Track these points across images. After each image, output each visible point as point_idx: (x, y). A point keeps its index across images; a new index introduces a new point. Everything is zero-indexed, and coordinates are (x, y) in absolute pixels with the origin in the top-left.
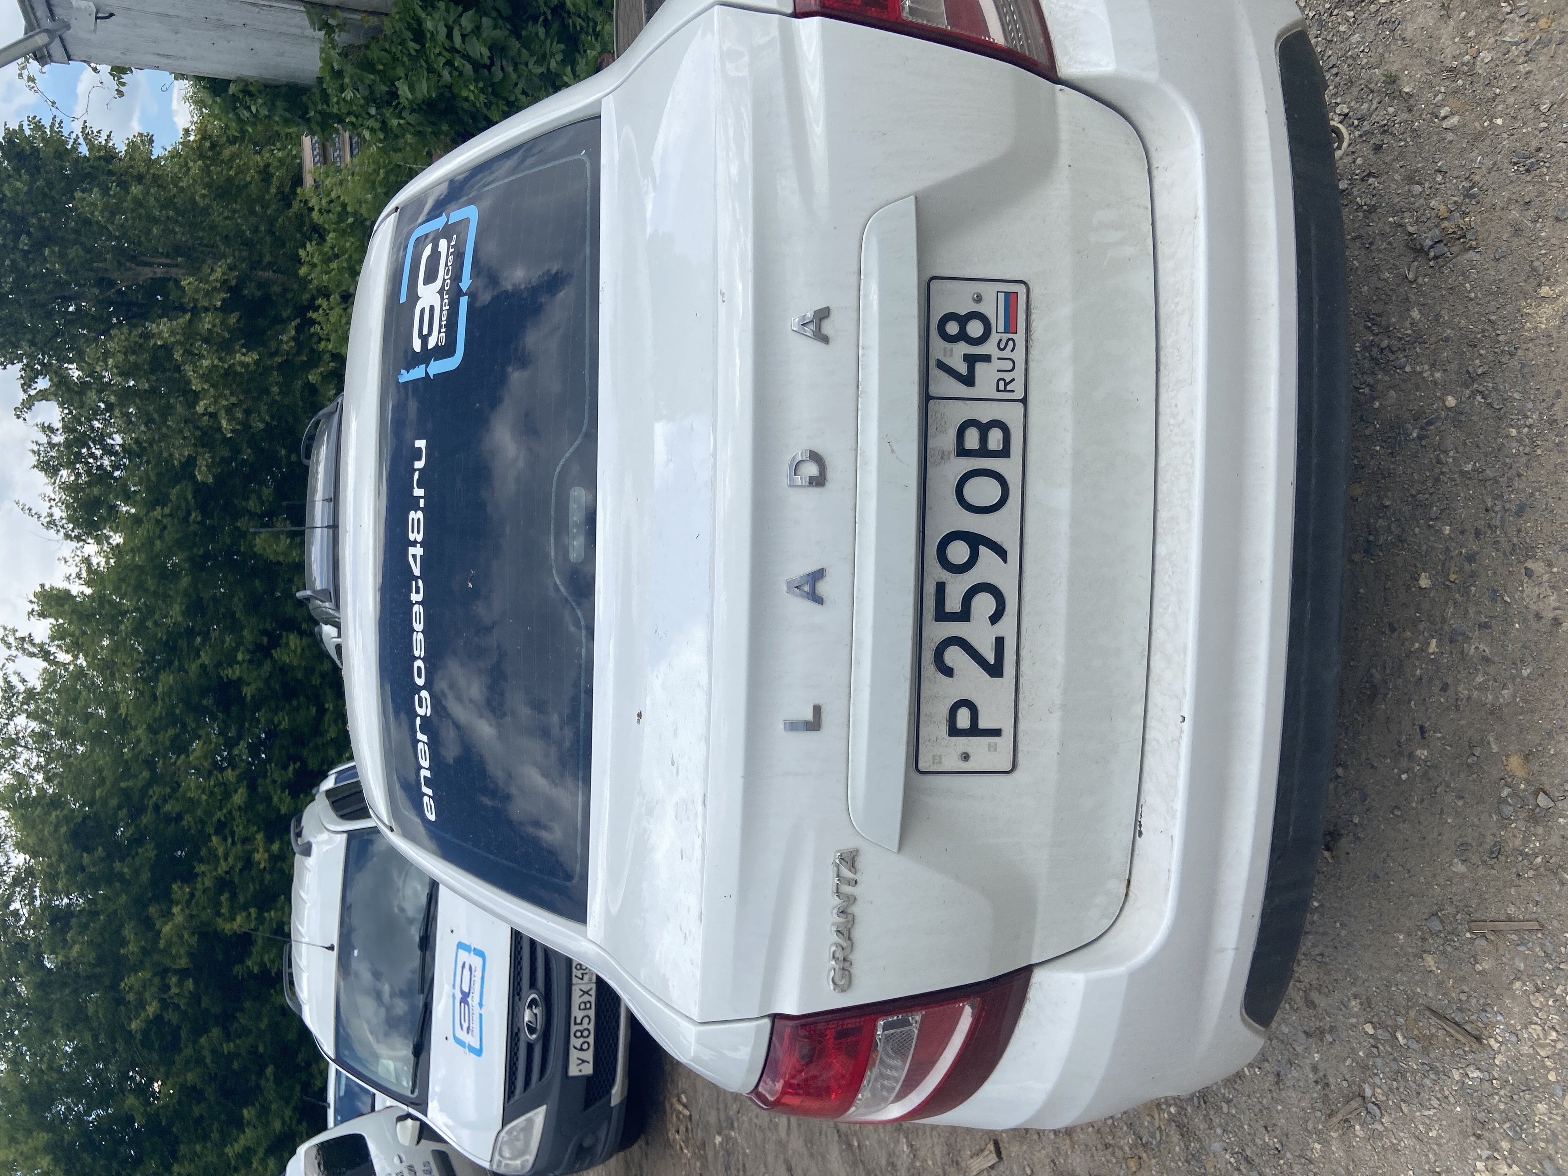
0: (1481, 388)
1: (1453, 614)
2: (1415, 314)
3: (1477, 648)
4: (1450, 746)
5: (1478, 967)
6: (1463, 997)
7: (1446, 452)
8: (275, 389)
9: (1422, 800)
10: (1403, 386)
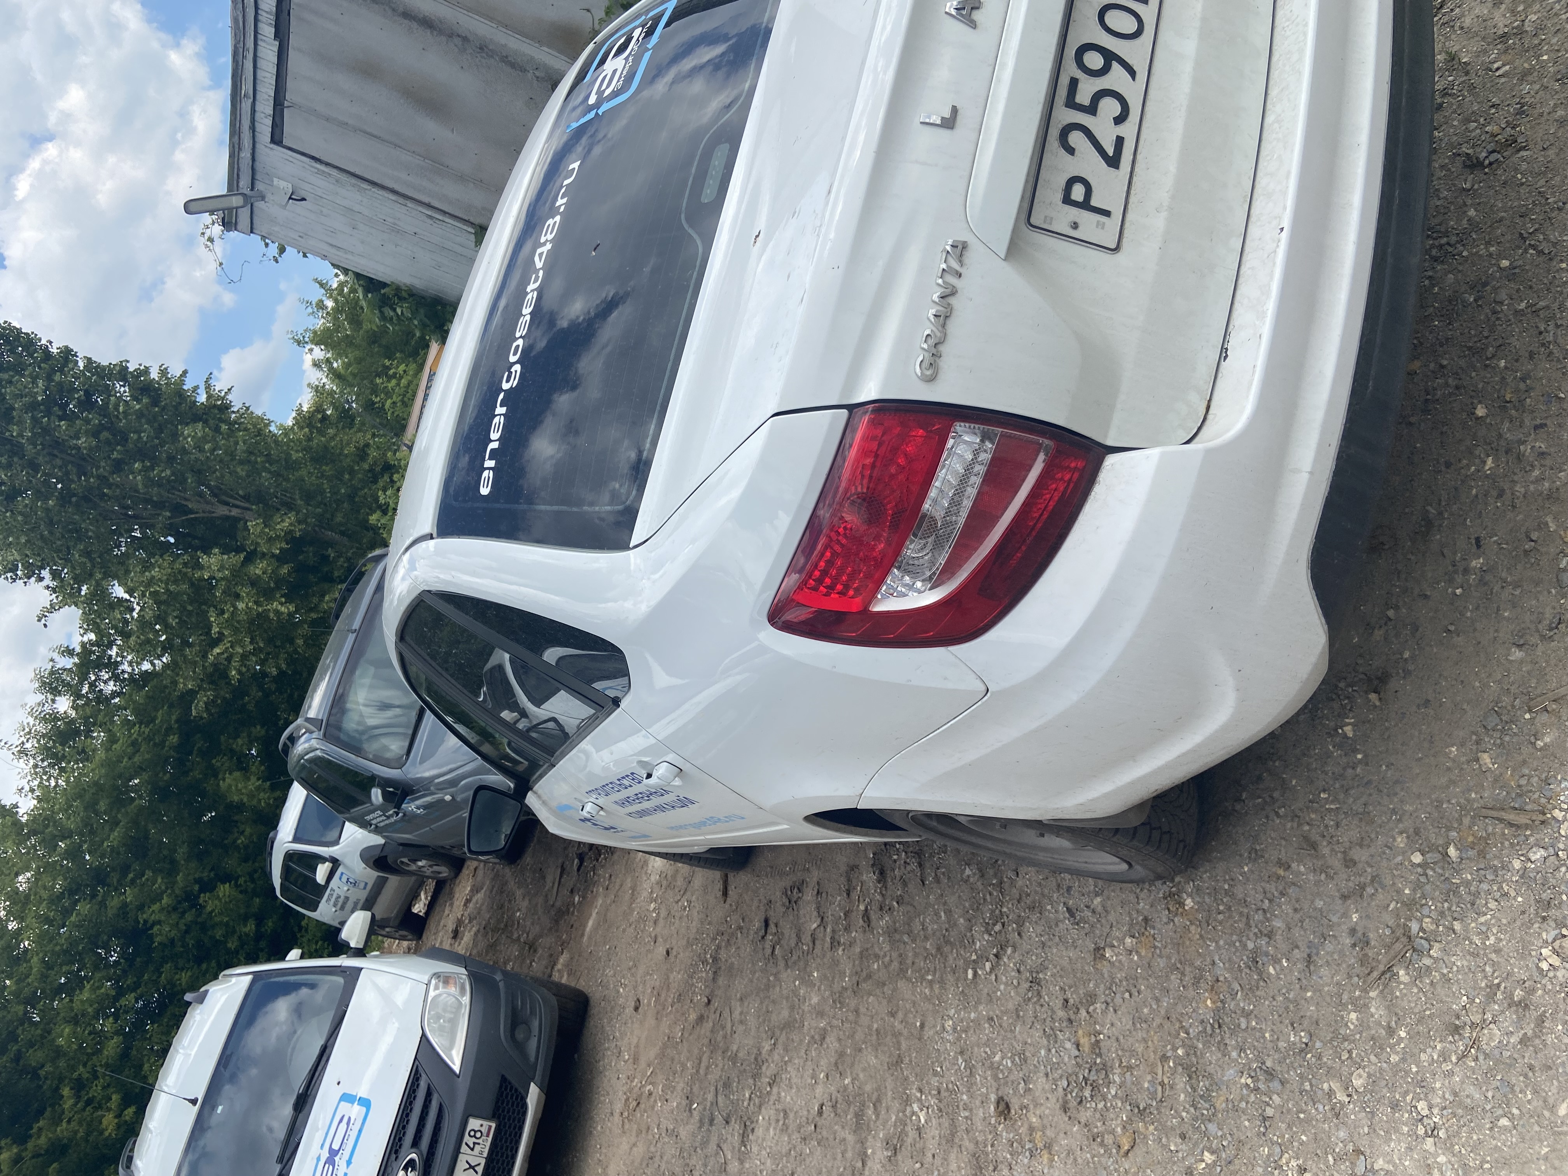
0: (1533, 242)
1: (1509, 430)
2: (1472, 213)
3: (1533, 447)
4: (1507, 544)
5: (1540, 744)
6: (1523, 782)
7: (1501, 303)
8: (300, 642)
9: (1477, 608)
10: (1460, 268)
